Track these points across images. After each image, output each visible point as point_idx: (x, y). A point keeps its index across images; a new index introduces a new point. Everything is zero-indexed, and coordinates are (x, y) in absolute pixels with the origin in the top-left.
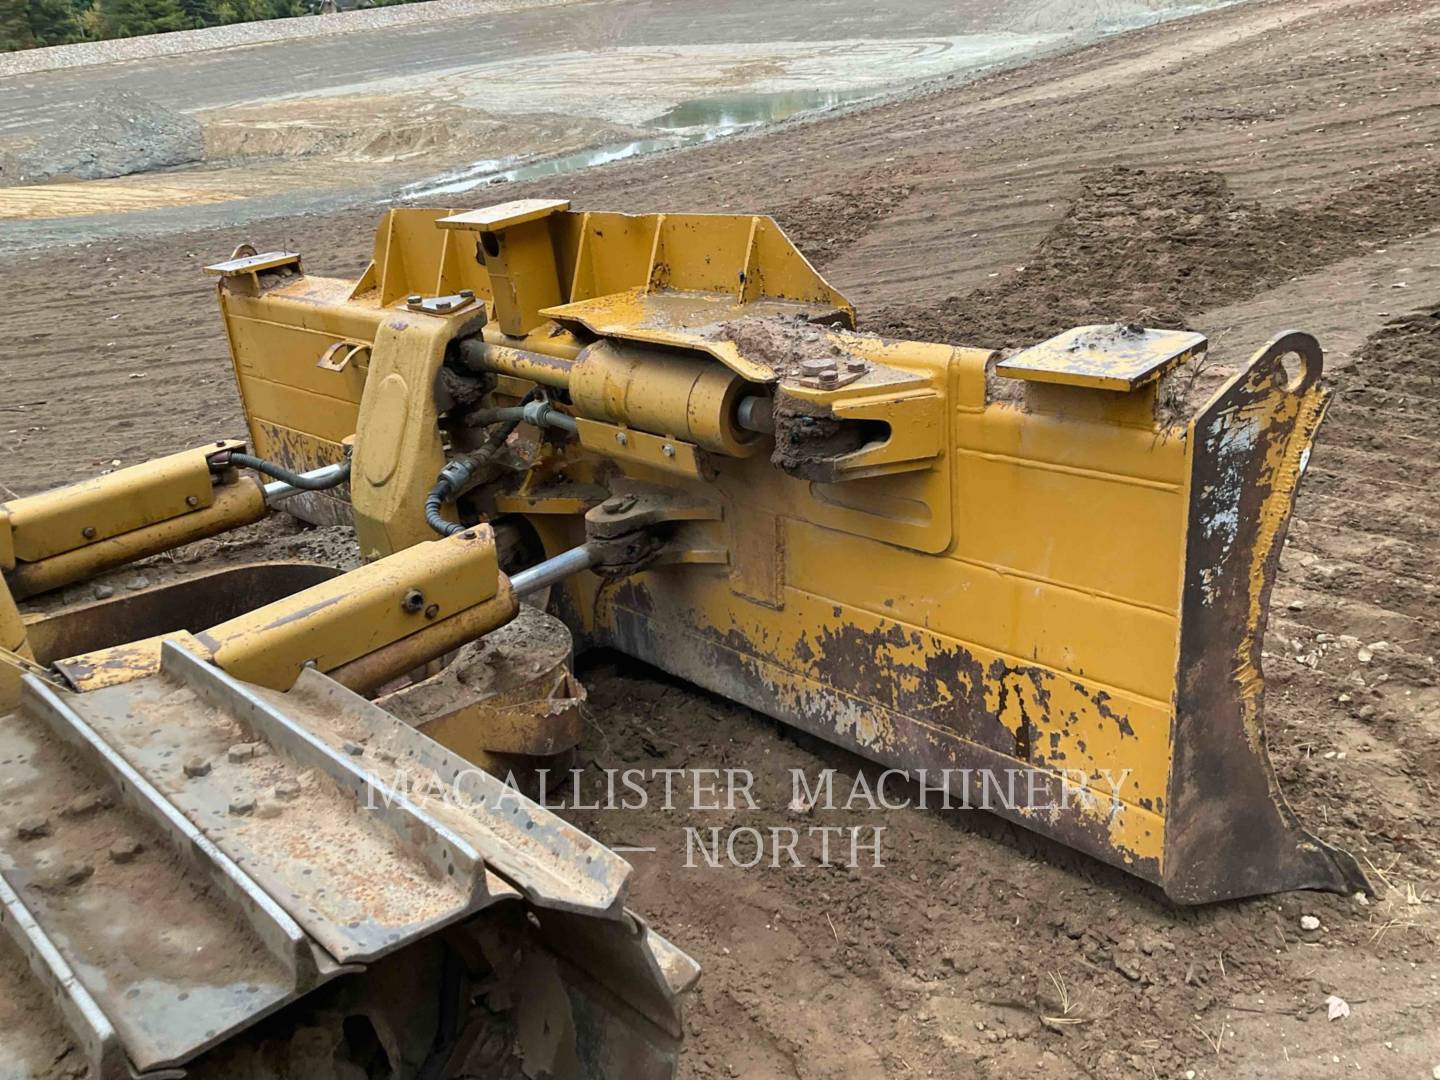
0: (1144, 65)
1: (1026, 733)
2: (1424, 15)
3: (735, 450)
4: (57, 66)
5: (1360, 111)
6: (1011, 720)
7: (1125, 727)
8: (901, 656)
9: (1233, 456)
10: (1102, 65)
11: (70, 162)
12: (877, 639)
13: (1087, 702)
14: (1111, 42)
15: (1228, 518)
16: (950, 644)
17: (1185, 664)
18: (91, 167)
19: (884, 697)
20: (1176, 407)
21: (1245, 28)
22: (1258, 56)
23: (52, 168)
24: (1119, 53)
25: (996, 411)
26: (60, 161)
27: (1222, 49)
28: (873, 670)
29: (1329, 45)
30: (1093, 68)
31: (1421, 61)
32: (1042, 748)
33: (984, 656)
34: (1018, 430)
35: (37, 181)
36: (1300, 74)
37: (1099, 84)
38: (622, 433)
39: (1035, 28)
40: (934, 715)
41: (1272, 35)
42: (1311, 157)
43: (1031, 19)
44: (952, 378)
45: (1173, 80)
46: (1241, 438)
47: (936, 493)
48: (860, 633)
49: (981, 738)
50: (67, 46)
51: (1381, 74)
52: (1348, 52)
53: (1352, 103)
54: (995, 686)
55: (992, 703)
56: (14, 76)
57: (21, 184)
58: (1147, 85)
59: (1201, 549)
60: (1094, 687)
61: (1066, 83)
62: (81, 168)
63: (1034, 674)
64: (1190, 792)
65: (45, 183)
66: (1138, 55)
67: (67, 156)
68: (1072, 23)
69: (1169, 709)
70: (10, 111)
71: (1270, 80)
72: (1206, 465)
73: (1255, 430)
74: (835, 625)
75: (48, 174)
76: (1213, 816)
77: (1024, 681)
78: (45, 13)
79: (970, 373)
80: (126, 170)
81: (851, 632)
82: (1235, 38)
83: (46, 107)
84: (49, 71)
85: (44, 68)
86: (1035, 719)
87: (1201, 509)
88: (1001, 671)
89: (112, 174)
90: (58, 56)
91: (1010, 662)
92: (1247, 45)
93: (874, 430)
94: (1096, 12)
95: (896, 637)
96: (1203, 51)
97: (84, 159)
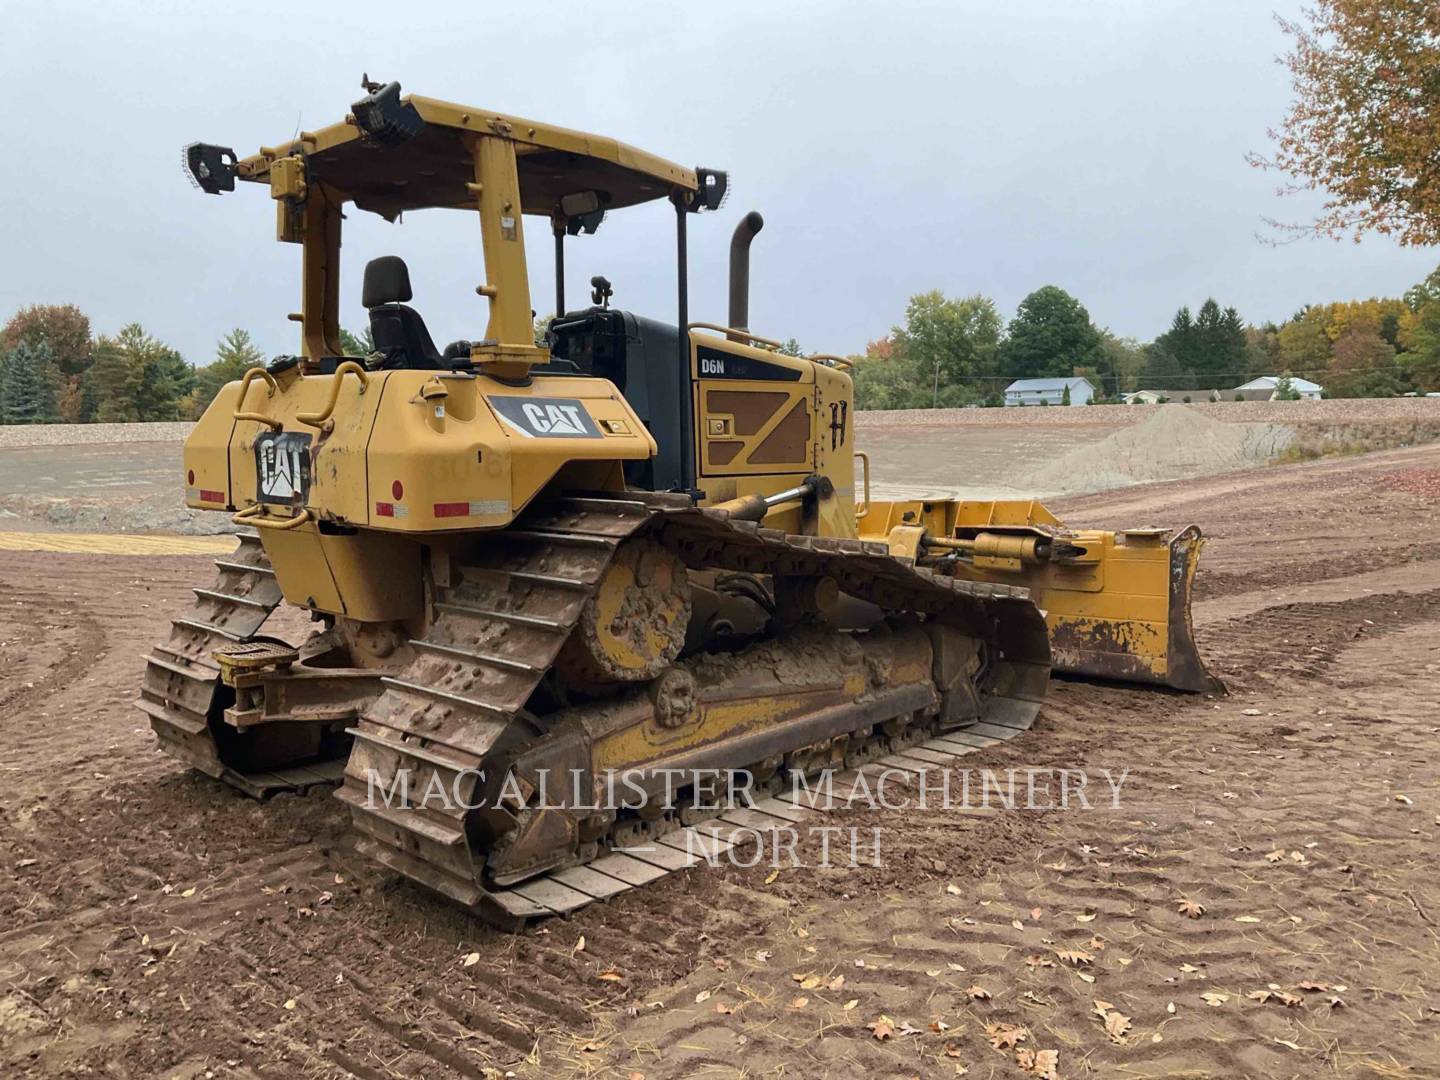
0: (1137, 507)
1: (1126, 644)
2: (1336, 491)
3: (1037, 561)
4: (159, 438)
5: (1277, 537)
6: (1121, 641)
7: (1155, 633)
8: (1084, 629)
9: (1180, 554)
10: (1106, 505)
11: (169, 518)
12: (1076, 625)
13: (1144, 628)
14: (1110, 492)
15: (1180, 570)
16: (1101, 620)
17: (1171, 609)
18: (187, 525)
19: (1077, 645)
20: (1166, 542)
21: (1210, 491)
22: (1218, 507)
23: (153, 523)
24: (1116, 499)
25: (1117, 547)
26: (162, 517)
27: (1192, 502)
28: (1073, 637)
29: (1266, 504)
30: (1101, 506)
31: (1324, 516)
32: (1130, 647)
33: (1112, 622)
34: (1123, 551)
35: (136, 532)
36: (1245, 518)
37: (1106, 515)
38: (993, 559)
39: (1032, 486)
40: (1095, 647)
41: (1228, 496)
42: (1243, 556)
43: (1028, 478)
44: (1104, 539)
45: (1160, 516)
46: (1182, 549)
47: (1098, 572)
48: (1070, 624)
49: (1111, 650)
50: (170, 423)
51: (1297, 520)
52: (1278, 509)
53: (1274, 533)
54: (1115, 631)
55: (1114, 637)
56: (122, 443)
57: (121, 533)
58: (1140, 517)
59: (1173, 578)
60: (1145, 623)
61: (1084, 513)
62: (178, 524)
63: (1128, 624)
64: (1173, 649)
65: (145, 534)
66: (1132, 501)
67: (168, 514)
68: (1064, 485)
69: (1166, 624)
70: (114, 472)
71: (1223, 519)
72: (1173, 555)
73: (1186, 547)
74: (1059, 624)
75: (148, 527)
76: (1181, 659)
77: (1125, 627)
78: (154, 394)
79: (1110, 537)
80: (217, 531)
81: (1066, 624)
82: (1202, 496)
83: (147, 472)
84: (151, 442)
85: (146, 439)
86: (1128, 638)
87: (1173, 566)
88: (1118, 625)
89: (204, 532)
90: (161, 430)
91: (1121, 621)
92: (1209, 501)
93: (1081, 551)
94: (1086, 477)
95: (1083, 622)
96: (1178, 502)
97: (182, 518)
